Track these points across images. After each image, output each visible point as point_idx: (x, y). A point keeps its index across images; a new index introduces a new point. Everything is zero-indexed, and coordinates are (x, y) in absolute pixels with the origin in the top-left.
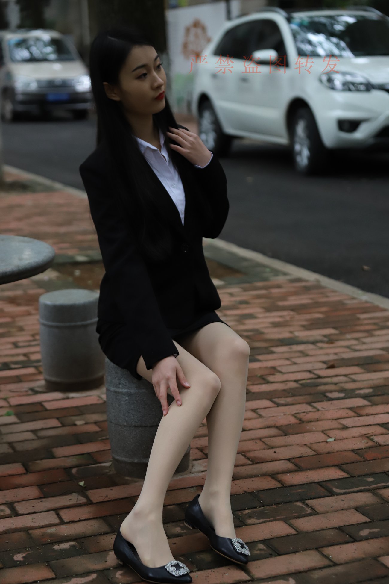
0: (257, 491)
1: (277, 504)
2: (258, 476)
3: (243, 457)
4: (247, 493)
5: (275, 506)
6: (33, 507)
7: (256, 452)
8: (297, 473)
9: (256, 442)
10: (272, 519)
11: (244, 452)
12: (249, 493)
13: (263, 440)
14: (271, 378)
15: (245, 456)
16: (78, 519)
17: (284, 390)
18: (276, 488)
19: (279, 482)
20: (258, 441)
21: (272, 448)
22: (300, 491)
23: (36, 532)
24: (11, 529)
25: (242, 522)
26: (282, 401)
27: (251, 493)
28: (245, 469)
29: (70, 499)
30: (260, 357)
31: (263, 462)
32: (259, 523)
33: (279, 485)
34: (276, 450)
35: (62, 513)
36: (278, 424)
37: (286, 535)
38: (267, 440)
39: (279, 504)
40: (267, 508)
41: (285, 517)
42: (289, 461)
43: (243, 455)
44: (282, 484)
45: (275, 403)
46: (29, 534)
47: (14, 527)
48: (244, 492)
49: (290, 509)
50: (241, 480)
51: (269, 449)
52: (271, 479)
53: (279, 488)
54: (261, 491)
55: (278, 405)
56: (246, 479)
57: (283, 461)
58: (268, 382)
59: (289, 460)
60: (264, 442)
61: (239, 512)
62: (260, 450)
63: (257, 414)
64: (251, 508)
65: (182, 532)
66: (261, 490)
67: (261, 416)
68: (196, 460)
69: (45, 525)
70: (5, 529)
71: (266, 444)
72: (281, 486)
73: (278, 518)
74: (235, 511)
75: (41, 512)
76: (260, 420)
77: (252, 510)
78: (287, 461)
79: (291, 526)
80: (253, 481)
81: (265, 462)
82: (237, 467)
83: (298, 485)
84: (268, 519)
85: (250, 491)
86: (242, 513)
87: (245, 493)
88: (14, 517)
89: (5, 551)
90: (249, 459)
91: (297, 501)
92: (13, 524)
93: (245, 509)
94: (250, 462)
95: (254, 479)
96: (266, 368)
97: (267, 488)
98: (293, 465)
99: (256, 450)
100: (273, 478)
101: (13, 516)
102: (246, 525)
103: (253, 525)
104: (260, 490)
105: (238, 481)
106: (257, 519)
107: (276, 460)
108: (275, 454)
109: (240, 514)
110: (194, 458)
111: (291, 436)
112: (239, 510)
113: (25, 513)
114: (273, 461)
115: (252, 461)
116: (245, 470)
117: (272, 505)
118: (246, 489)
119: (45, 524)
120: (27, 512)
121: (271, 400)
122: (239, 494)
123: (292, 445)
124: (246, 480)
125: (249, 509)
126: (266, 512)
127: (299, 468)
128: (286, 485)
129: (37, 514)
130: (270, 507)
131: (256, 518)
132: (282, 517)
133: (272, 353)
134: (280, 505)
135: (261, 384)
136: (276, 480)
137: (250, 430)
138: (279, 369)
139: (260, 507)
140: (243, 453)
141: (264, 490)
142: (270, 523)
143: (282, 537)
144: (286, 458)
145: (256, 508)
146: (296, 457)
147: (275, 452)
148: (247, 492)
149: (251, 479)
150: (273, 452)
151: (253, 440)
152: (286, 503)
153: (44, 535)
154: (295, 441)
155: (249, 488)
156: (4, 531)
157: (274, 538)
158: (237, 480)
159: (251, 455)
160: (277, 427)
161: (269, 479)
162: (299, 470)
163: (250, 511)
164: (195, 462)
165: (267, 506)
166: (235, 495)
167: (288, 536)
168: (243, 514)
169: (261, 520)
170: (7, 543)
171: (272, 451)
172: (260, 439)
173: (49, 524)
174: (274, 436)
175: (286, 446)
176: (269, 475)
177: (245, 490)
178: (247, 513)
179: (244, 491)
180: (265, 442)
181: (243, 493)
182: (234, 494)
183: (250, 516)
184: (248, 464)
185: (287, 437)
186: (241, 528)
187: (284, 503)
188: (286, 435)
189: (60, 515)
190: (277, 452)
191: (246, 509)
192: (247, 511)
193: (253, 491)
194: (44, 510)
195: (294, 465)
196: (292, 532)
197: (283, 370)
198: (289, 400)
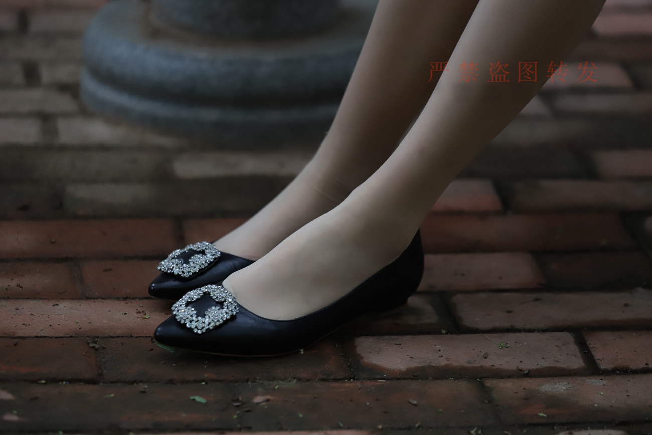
6: (509, 312)
16: (642, 365)
23: (507, 388)
24: (432, 366)
29: (626, 305)
35: (595, 343)
46: (485, 390)
47: (443, 362)
69: (537, 370)
70: (414, 364)
75: (531, 331)
88: (447, 333)
89: (405, 429)
92: (441, 353)
101: (444, 331)
113: (483, 325)
119: (538, 367)
120: (489, 325)
129: (517, 334)
153: (528, 399)
156: (409, 371)
170: (416, 405)
173: (550, 368)
189: (587, 348)
194: (542, 325)
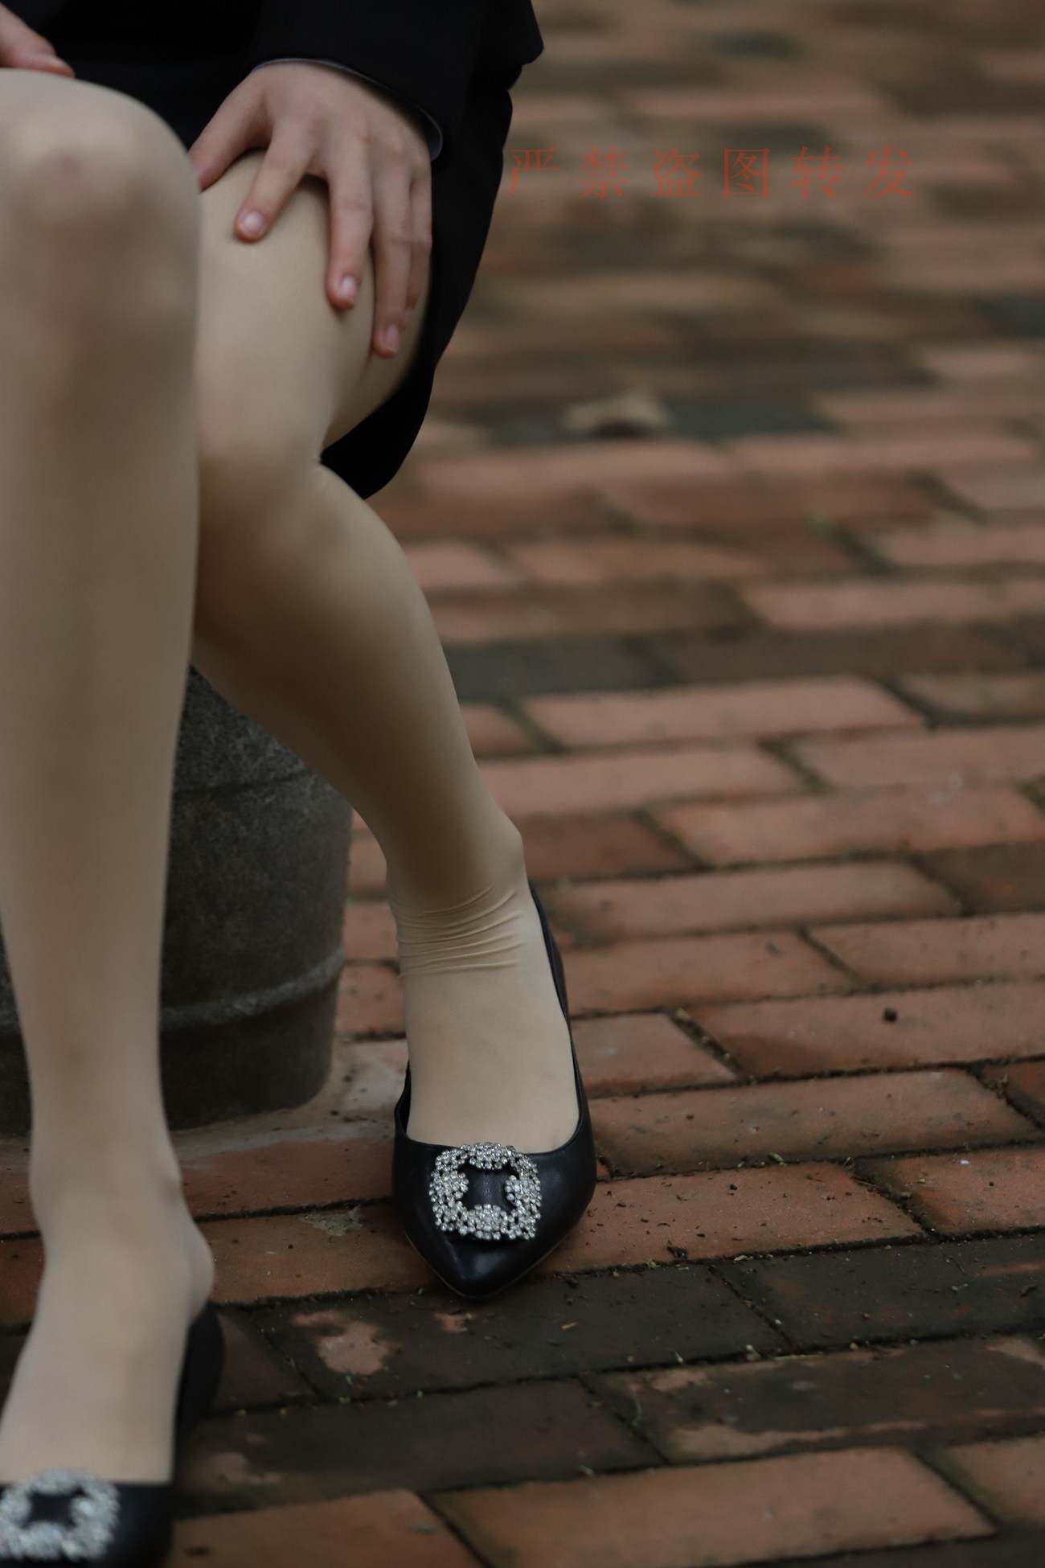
0: (757, 1256)
1: (877, 1342)
2: (771, 1161)
3: (680, 1038)
4: (690, 1263)
5: (861, 1357)
7: (766, 1007)
8: (1018, 1158)
9: (771, 949)
10: (837, 1433)
11: (687, 1007)
12: (700, 1262)
13: (819, 935)
14: (900, 547)
15: (693, 1030)
17: (981, 631)
18: (881, 1243)
19: (903, 1203)
20: (786, 941)
21: (876, 988)
22: (1029, 1267)
25: (644, 1439)
26: (960, 694)
27: (716, 1267)
28: (685, 1113)
30: (841, 407)
31: (806, 1077)
32: (754, 1457)
33: (901, 1226)
34: (906, 1004)
36: (926, 840)
37: (920, 1539)
38: (845, 941)
39: (889, 1342)
40: (811, 1361)
41: (919, 1425)
42: (979, 1077)
43: (679, 1023)
44: (917, 1220)
45: (912, 703)
48: (668, 1258)
49: (957, 1377)
50: (656, 1181)
51: (852, 993)
52: (853, 1186)
53: (896, 1242)
54: (779, 1253)
55: (936, 719)
56: (688, 1173)
57: (937, 1076)
58: (878, 570)
59: (974, 1069)
60: (821, 949)
61: (626, 1377)
62: (792, 998)
63: (795, 765)
64: (711, 1360)
65: (255, 1480)
66: (785, 1247)
67: (814, 785)
68: (372, 1036)
71: (833, 961)
72: (916, 1229)
73: (877, 1427)
74: (606, 1371)
76: (811, 809)
77: (714, 1370)
78: (963, 1080)
79: (956, 1483)
80: (733, 1187)
81: (820, 1076)
82: (636, 1096)
83: (1024, 1232)
84: (812, 1436)
85: (711, 1255)
86: (646, 1384)
87: (675, 1263)
90: (716, 1049)
91: (1010, 1331)
93: (674, 1364)
94: (723, 1072)
95: (739, 1178)
96: (878, 480)
97: (820, 1239)
98: (1003, 1102)
99: (767, 998)
100: (863, 1178)
102: (664, 1461)
103: (714, 1471)
104: (773, 1248)
105: (639, 1183)
106: (747, 1425)
107: (891, 1070)
108: (887, 1028)
109: (634, 1388)
110: (360, 1026)
111: (1002, 921)
112: (634, 1369)
114: (874, 1071)
115: (734, 1064)
116: (690, 1117)
117: (846, 1348)
118: (683, 1237)
121: (891, 686)
122: (640, 1269)
123: (1005, 979)
124: (689, 1180)
125: (692, 1363)
126: (801, 1386)
127: (1039, 1125)
128: (947, 1230)
130: (831, 1357)
131: (731, 1419)
132: (905, 1425)
133: (922, 381)
134: (896, 1353)
135: (834, 577)
136: (883, 1192)
137: (738, 867)
138: (963, 489)
139: (764, 1356)
140: (682, 1014)
141: (799, 1252)
142: (824, 1458)
143: (890, 1550)
144: (960, 1058)
145: (738, 1357)
146: (1025, 1053)
147: (890, 1017)
148: (690, 1257)
149: (726, 1178)
150: (880, 1013)
151: (752, 929)
152: (934, 1338)
154: (1024, 954)
155: (702, 1236)
157: (838, 1555)
158: (631, 1176)
159: (733, 1023)
160: (921, 862)
161: (842, 1181)
162: (1039, 1134)
163: (697, 1376)
164: (367, 1052)
165: (815, 1349)
166: (611, 1270)
167: (930, 1544)
168: (659, 1393)
169: (769, 1439)
171: (870, 1008)
172: (801, 930)
174: (893, 916)
175: (965, 982)
176: (839, 1161)
177: (678, 1243)
178: (681, 1390)
179: (671, 1250)
180: (833, 949)
181: (663, 1265)
182: (605, 1265)
183: (696, 1409)
184: (708, 1078)
185: (974, 924)
186: (633, 1482)
187: (922, 1340)
188: (968, 912)
190: (901, 1016)
191: (676, 1365)
192: (679, 1378)
193: (731, 1251)
195: (1009, 1102)
196: (960, 1518)
197: (987, 495)
198: (1010, 690)
